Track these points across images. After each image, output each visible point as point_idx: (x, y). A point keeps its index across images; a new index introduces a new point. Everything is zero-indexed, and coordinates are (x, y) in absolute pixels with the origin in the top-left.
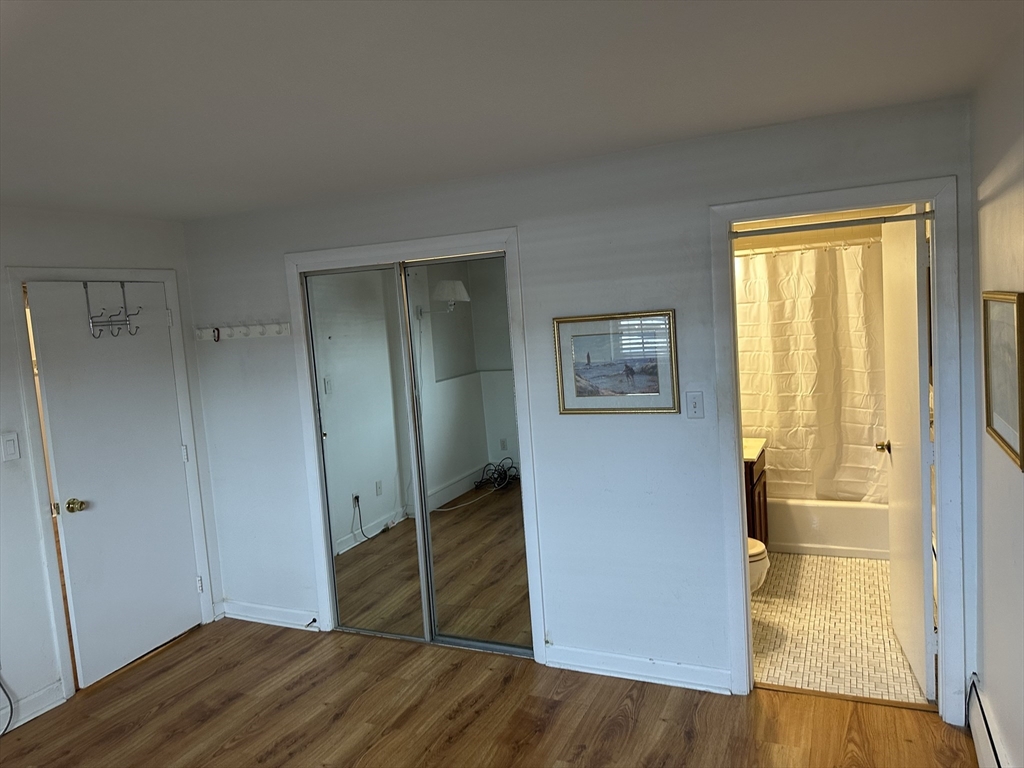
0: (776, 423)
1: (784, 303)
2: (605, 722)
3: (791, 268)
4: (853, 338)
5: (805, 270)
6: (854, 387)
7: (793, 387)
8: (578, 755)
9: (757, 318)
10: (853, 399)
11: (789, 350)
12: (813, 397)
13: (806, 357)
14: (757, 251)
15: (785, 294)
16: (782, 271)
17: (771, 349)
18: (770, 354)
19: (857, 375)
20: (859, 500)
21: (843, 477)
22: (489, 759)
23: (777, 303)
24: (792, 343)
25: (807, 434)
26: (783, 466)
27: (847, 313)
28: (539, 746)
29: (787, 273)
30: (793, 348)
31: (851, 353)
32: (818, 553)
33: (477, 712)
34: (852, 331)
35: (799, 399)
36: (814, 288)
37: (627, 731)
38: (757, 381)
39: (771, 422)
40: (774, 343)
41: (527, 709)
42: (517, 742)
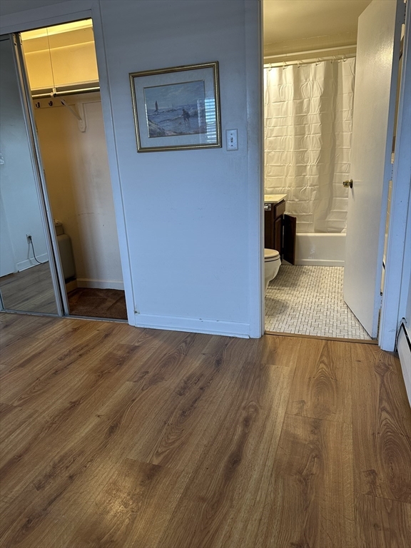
0: (293, 184)
1: (303, 101)
2: (166, 357)
3: (308, 76)
4: (344, 125)
5: (317, 77)
6: (342, 160)
7: (306, 159)
8: (142, 377)
9: (286, 112)
10: (341, 167)
11: (304, 134)
12: (317, 166)
13: (315, 139)
14: (288, 63)
15: (304, 94)
16: (303, 78)
17: (293, 133)
18: (293, 137)
19: (345, 151)
20: (340, 232)
21: (331, 218)
22: (80, 383)
23: (298, 101)
24: (306, 129)
25: (312, 190)
26: (296, 212)
27: (342, 108)
28: (117, 373)
29: (306, 80)
30: (307, 133)
31: (342, 136)
32: (313, 264)
33: (80, 355)
34: (344, 120)
35: (308, 167)
36: (323, 90)
37: (178, 361)
38: (284, 157)
39: (291, 184)
40: (296, 129)
41: (115, 352)
42: (102, 372)
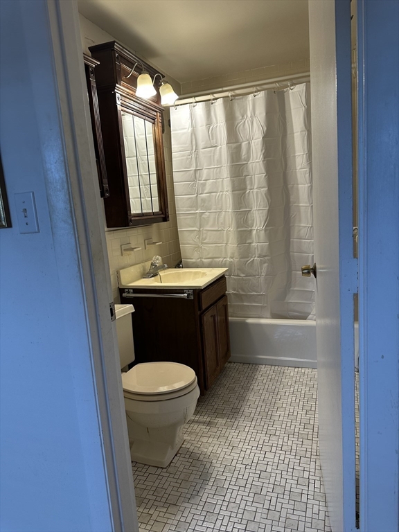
0: (236, 254)
1: (240, 145)
3: (245, 111)
4: (299, 175)
5: (257, 112)
6: (300, 221)
7: (250, 222)
9: (219, 161)
10: (299, 231)
11: (245, 189)
12: (266, 230)
13: (259, 195)
14: (216, 96)
15: (241, 136)
16: (238, 114)
17: (230, 188)
18: (230, 192)
19: (302, 210)
20: (305, 318)
21: (292, 299)
23: (235, 145)
24: (248, 182)
25: (262, 263)
26: (243, 290)
27: (294, 153)
29: (243, 116)
30: (249, 187)
31: (297, 189)
32: (272, 364)
34: (298, 168)
35: (254, 232)
36: (265, 128)
38: (221, 220)
39: (233, 254)
40: (233, 183)
